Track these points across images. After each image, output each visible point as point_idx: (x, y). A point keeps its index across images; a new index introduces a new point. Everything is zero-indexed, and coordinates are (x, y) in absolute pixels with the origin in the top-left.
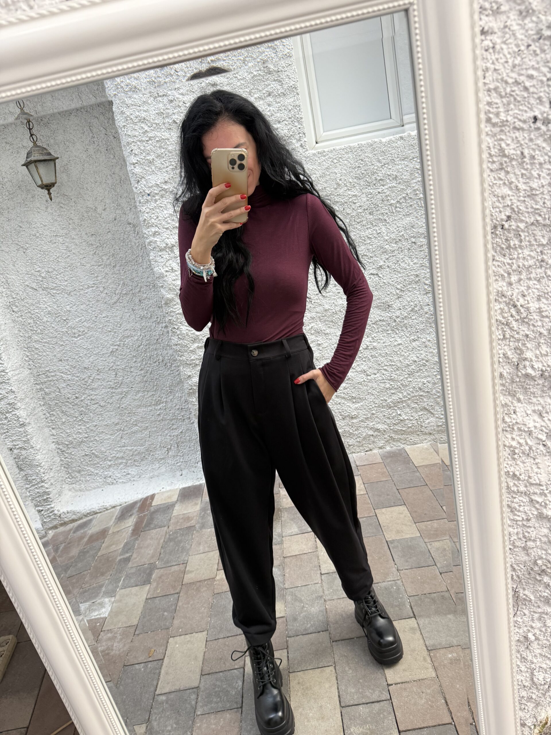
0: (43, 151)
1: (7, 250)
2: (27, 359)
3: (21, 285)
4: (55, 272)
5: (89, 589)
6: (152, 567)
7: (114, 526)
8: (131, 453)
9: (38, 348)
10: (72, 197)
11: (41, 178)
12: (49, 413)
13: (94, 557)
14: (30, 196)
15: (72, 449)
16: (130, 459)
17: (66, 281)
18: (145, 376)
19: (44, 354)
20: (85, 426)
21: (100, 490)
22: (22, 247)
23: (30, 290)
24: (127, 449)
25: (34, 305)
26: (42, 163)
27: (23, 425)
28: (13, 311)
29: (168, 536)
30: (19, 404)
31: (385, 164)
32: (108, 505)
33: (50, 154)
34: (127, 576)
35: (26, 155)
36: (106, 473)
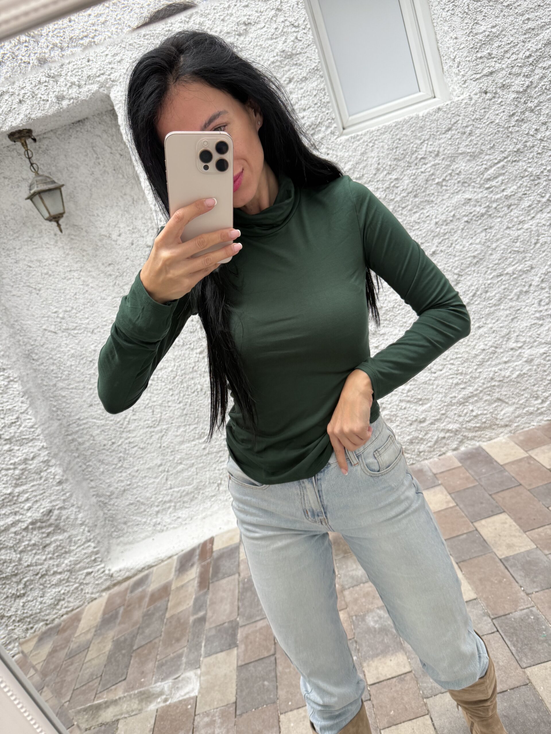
0: (46, 180)
1: (19, 293)
2: (54, 409)
3: (39, 330)
4: (74, 311)
5: (166, 662)
6: (234, 627)
7: (176, 579)
8: (179, 495)
9: (64, 397)
10: (82, 227)
11: (47, 210)
12: (85, 464)
13: (162, 620)
14: (37, 232)
15: (115, 500)
16: (180, 501)
17: (88, 318)
18: (184, 409)
19: (73, 401)
20: (126, 472)
21: (151, 539)
22: (35, 289)
23: (49, 334)
24: (174, 491)
25: (55, 350)
26: (47, 193)
27: (60, 483)
28: (33, 360)
29: (241, 585)
30: (53, 461)
31: (424, 141)
32: (163, 556)
33: (53, 182)
34: (207, 640)
35: (28, 188)
36: (154, 520)
